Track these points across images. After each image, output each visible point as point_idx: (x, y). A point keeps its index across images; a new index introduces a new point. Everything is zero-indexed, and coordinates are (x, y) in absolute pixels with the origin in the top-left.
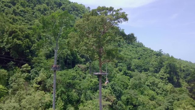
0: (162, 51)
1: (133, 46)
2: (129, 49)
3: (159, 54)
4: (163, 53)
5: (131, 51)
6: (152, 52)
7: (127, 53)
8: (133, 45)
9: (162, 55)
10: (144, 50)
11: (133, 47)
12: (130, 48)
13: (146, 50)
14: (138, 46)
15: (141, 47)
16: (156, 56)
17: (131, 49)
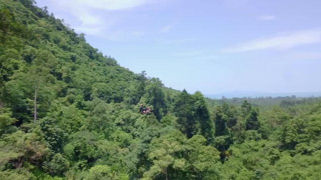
0: (145, 73)
1: (99, 63)
2: (91, 66)
3: (141, 78)
4: (146, 76)
5: (94, 70)
6: (132, 74)
7: (87, 73)
8: (100, 61)
9: (146, 79)
10: (118, 70)
11: (99, 65)
12: (93, 65)
13: (121, 70)
14: (108, 64)
15: (113, 65)
16: (136, 80)
17: (95, 66)
